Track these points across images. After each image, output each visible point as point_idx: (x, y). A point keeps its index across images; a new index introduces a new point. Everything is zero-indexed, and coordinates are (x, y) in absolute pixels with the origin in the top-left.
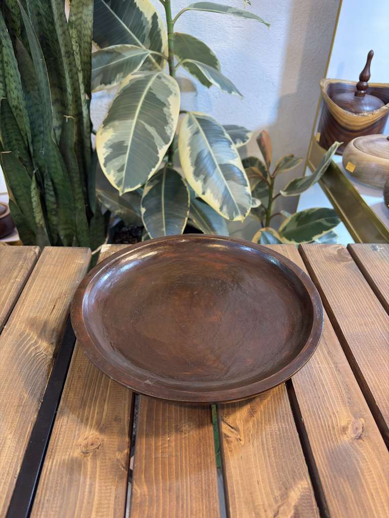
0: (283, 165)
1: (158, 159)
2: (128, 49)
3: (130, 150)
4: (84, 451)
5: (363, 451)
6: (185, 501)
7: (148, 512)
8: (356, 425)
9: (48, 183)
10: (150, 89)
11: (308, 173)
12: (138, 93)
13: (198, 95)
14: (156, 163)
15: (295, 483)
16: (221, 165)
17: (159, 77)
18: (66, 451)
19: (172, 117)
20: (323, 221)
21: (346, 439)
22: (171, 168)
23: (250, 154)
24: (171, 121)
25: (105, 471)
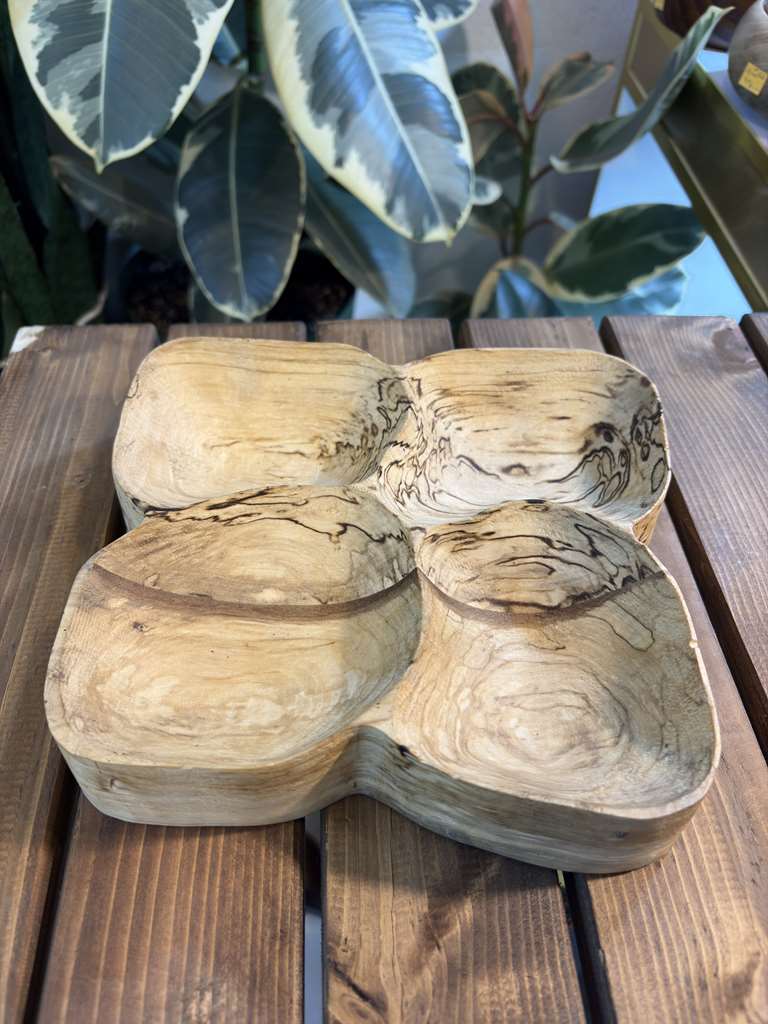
0: (561, 85)
3: (112, 28)
11: (626, 107)
16: (388, 78)
20: (656, 239)
22: (255, 91)
23: (475, 57)
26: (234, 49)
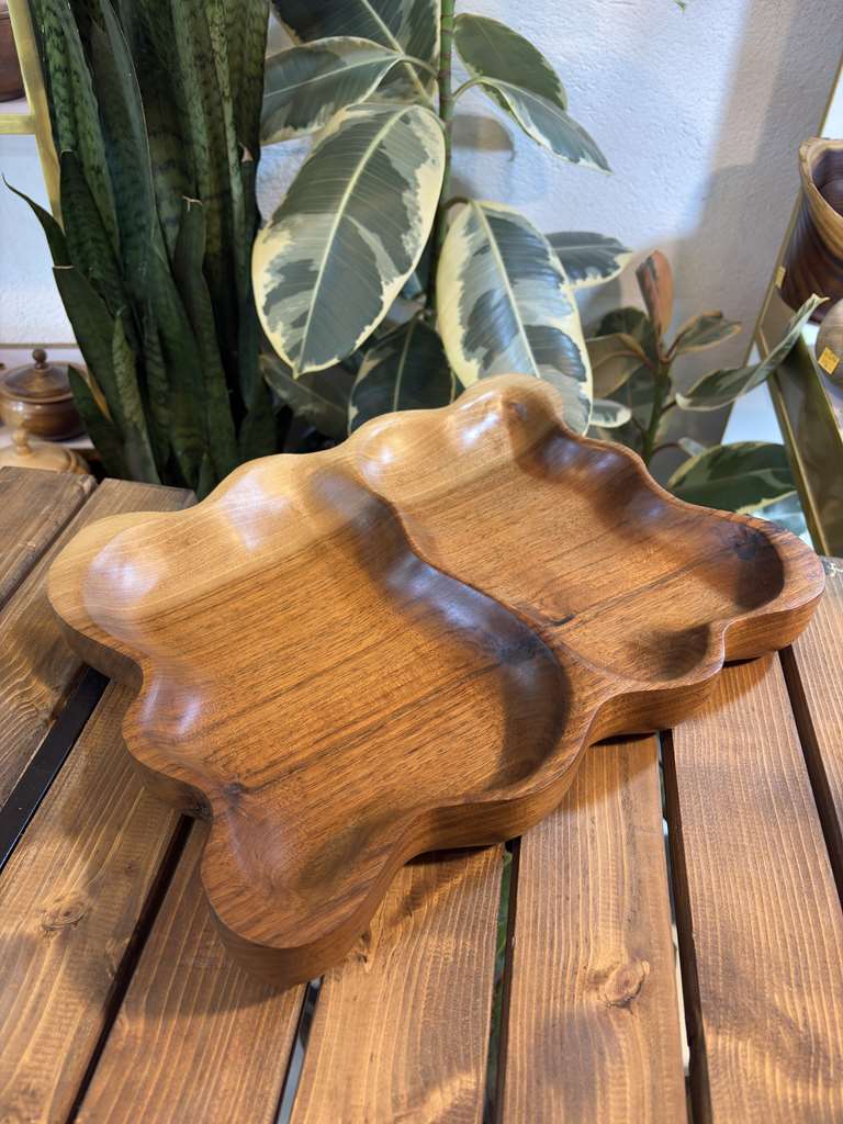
0: (695, 335)
1: (380, 305)
2: (354, 48)
3: (322, 281)
4: (47, 923)
5: (621, 1036)
6: (210, 1067)
7: (131, 1073)
8: (628, 974)
9: (151, 337)
10: (381, 145)
11: (754, 359)
12: (354, 153)
13: (516, 160)
14: (377, 315)
15: (451, 1075)
16: (530, 330)
17: (405, 120)
18: (14, 919)
19: (421, 213)
20: (766, 474)
21: (595, 1000)
22: (427, 324)
24: (416, 221)
25: (74, 973)
26: (418, 287)
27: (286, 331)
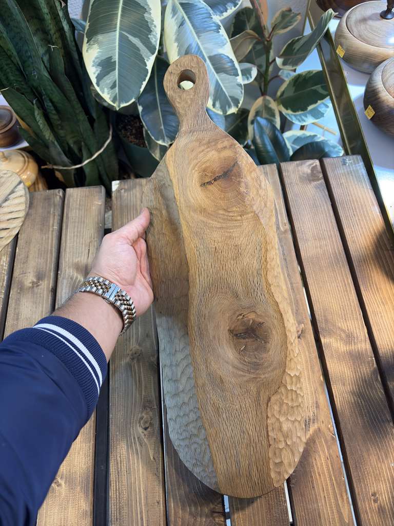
1: (147, 71)
3: (119, 66)
4: (131, 358)
8: (298, 329)
9: (48, 104)
14: (146, 76)
16: (211, 58)
19: (155, 23)
20: (318, 88)
24: (153, 27)
27: (109, 91)
